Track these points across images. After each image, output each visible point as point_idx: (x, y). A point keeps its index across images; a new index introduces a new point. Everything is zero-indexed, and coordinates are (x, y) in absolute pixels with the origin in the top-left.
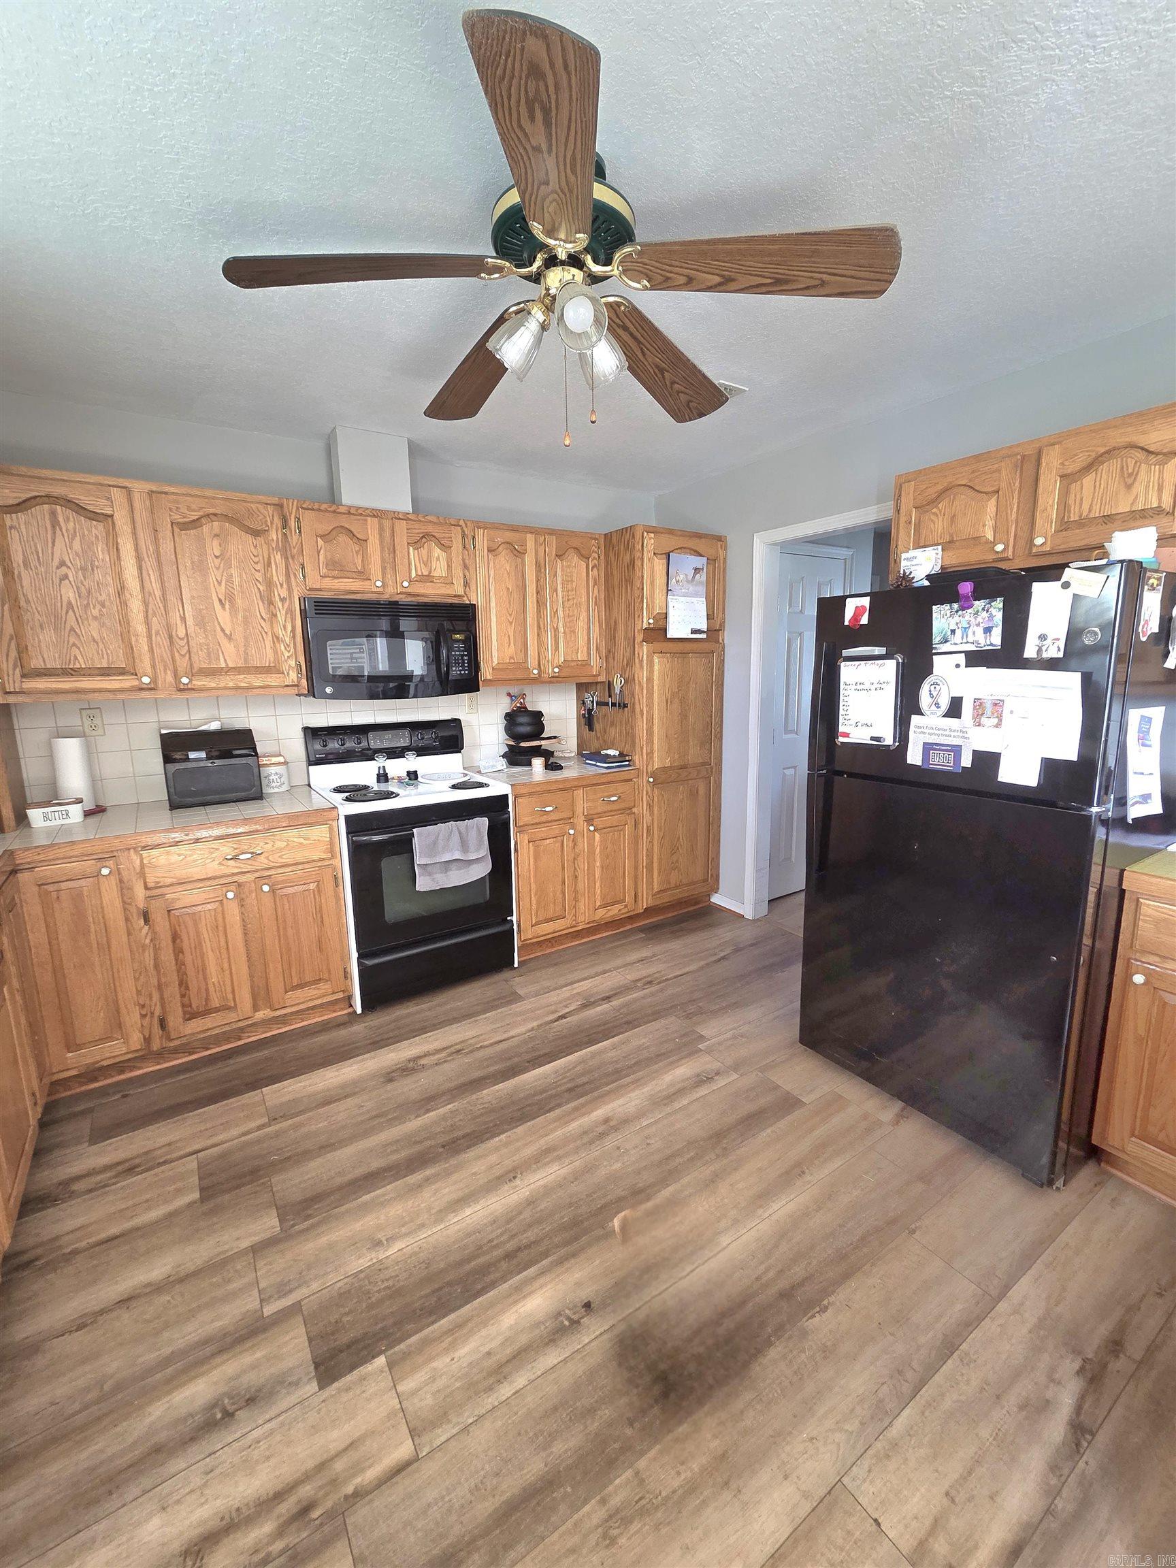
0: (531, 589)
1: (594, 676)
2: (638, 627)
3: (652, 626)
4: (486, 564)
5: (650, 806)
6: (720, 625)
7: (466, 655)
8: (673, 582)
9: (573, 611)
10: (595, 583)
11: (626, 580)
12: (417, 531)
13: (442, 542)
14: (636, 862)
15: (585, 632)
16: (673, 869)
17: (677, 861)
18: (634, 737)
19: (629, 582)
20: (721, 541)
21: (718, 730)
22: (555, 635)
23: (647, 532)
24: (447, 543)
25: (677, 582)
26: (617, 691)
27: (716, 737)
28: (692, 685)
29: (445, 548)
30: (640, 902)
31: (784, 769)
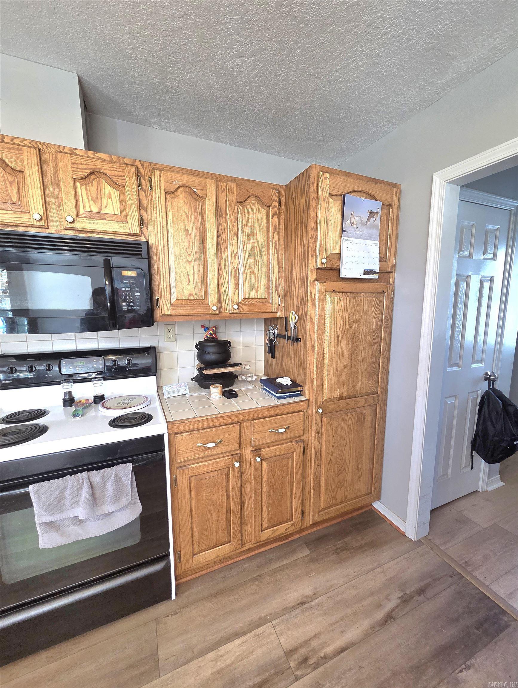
0: (211, 233)
1: (274, 312)
2: (312, 266)
3: (325, 266)
4: (164, 204)
5: (319, 434)
6: (392, 267)
7: (137, 291)
8: (347, 223)
9: (254, 254)
10: (275, 230)
11: (302, 223)
12: (84, 167)
13: (114, 180)
14: (304, 482)
15: (265, 274)
16: (340, 487)
17: (344, 480)
18: (305, 369)
19: (305, 224)
20: (395, 187)
21: (386, 362)
22: (235, 276)
23: (323, 172)
24: (120, 182)
25: (352, 223)
26: (292, 326)
27: (383, 369)
28: (363, 322)
29: (119, 187)
30: (307, 517)
31: (446, 398)
